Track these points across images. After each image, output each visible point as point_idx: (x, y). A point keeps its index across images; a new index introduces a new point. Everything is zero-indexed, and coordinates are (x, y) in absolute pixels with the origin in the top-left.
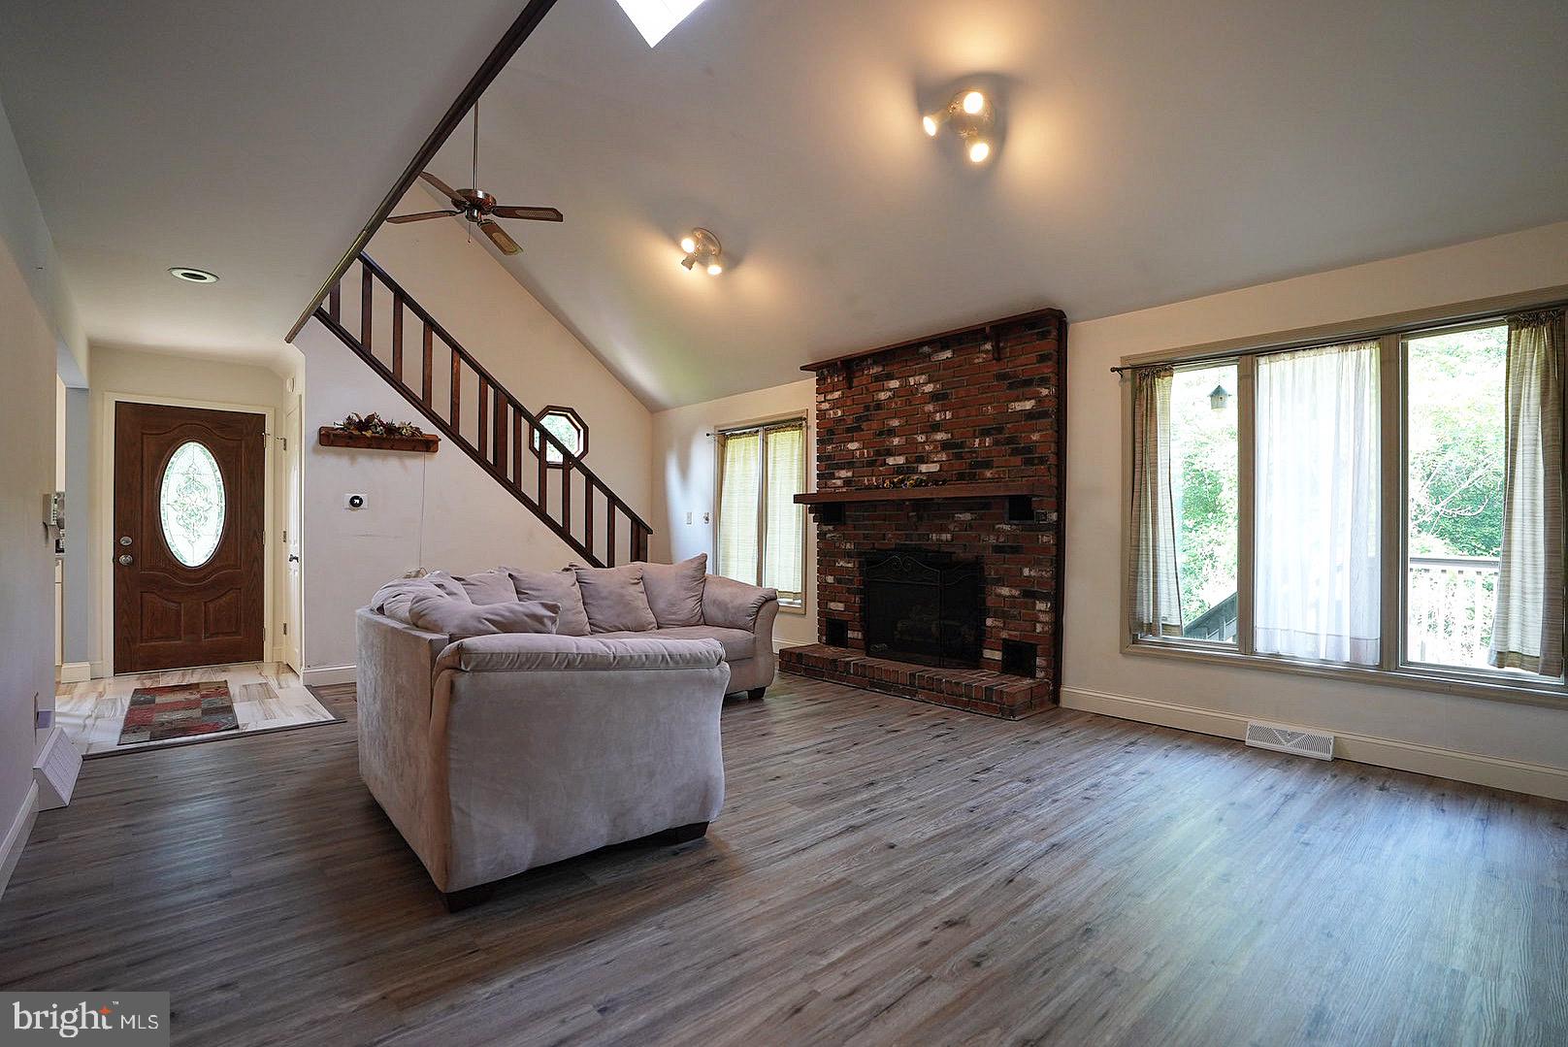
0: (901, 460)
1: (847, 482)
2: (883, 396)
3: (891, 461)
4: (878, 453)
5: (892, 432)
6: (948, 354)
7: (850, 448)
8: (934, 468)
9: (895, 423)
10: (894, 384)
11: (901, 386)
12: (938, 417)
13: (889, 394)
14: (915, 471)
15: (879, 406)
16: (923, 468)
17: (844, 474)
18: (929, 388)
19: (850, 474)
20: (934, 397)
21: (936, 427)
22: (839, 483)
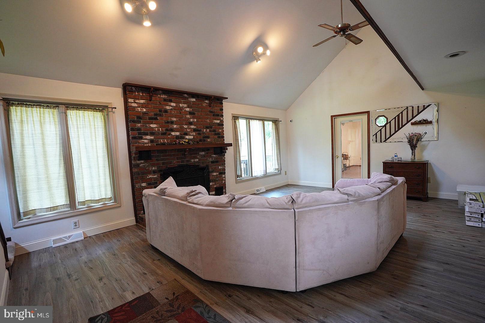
0: (178, 134)
1: (152, 141)
2: (168, 108)
3: (173, 133)
4: (167, 130)
5: (172, 123)
6: (194, 100)
7: (152, 126)
8: (192, 137)
9: (174, 119)
10: (173, 104)
11: (176, 106)
12: (191, 120)
13: (171, 108)
14: (184, 138)
15: (166, 111)
16: (187, 137)
17: (148, 137)
18: (188, 109)
19: (152, 138)
20: (190, 113)
21: (191, 124)
22: (146, 141)
